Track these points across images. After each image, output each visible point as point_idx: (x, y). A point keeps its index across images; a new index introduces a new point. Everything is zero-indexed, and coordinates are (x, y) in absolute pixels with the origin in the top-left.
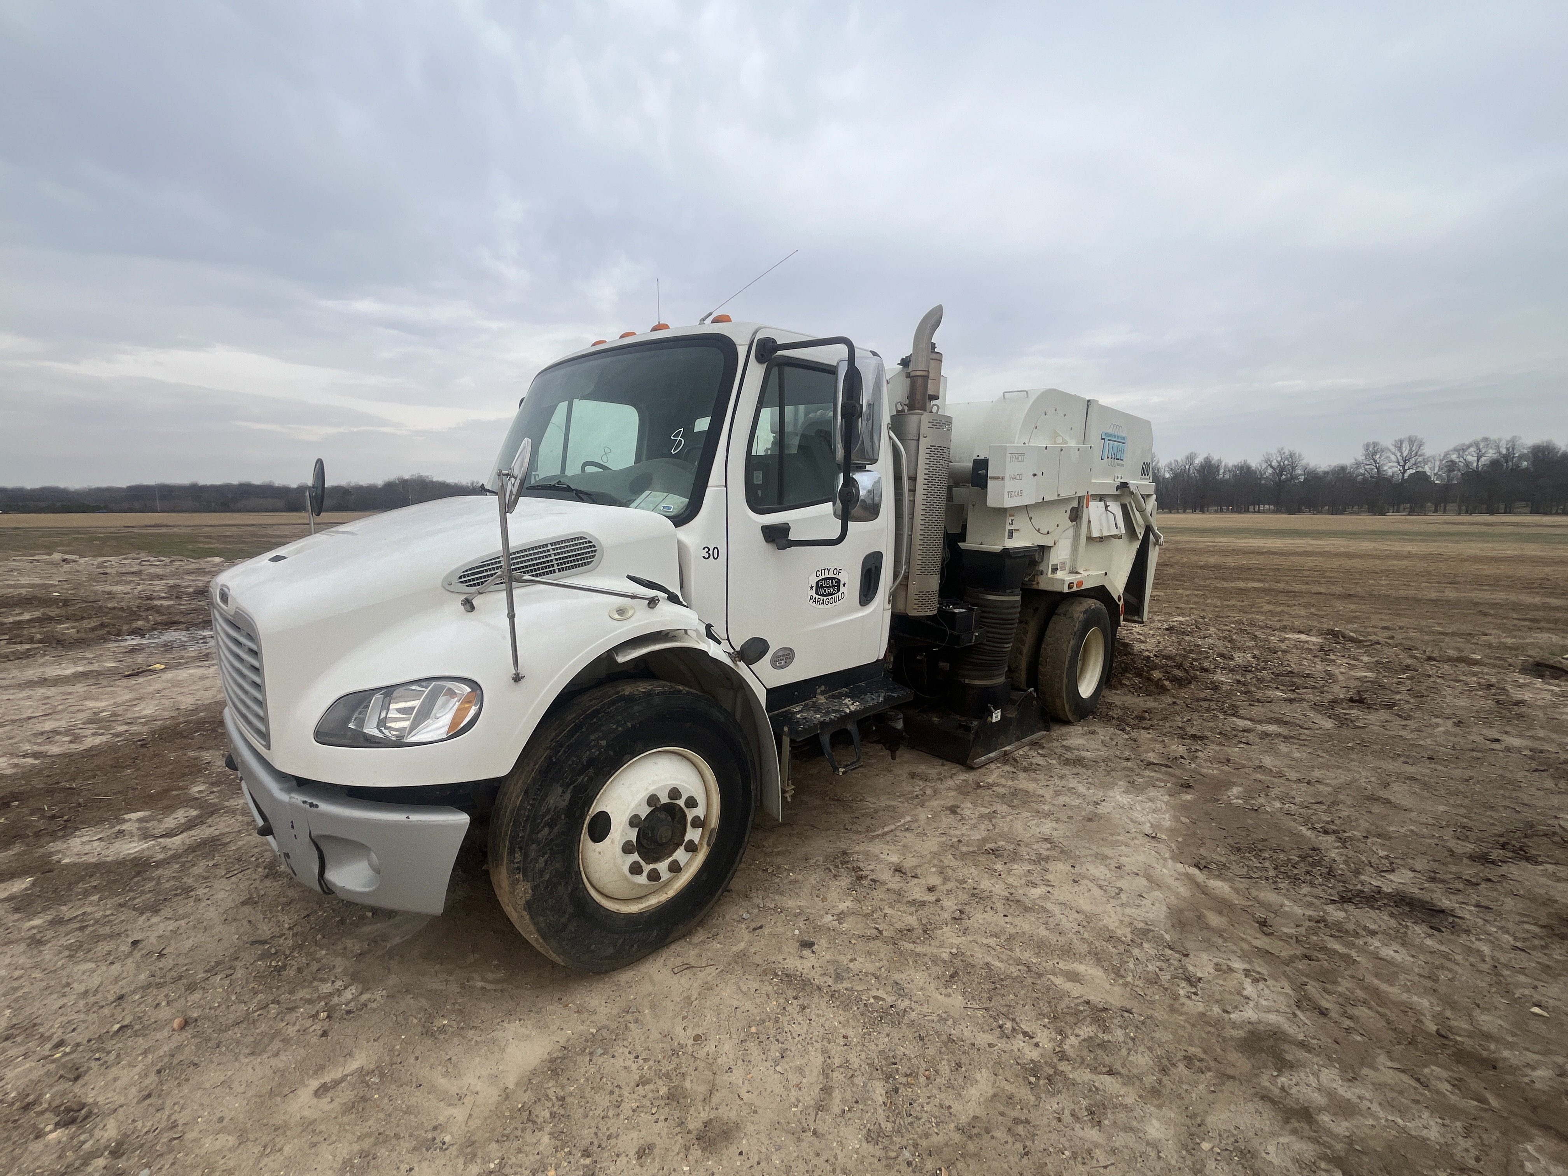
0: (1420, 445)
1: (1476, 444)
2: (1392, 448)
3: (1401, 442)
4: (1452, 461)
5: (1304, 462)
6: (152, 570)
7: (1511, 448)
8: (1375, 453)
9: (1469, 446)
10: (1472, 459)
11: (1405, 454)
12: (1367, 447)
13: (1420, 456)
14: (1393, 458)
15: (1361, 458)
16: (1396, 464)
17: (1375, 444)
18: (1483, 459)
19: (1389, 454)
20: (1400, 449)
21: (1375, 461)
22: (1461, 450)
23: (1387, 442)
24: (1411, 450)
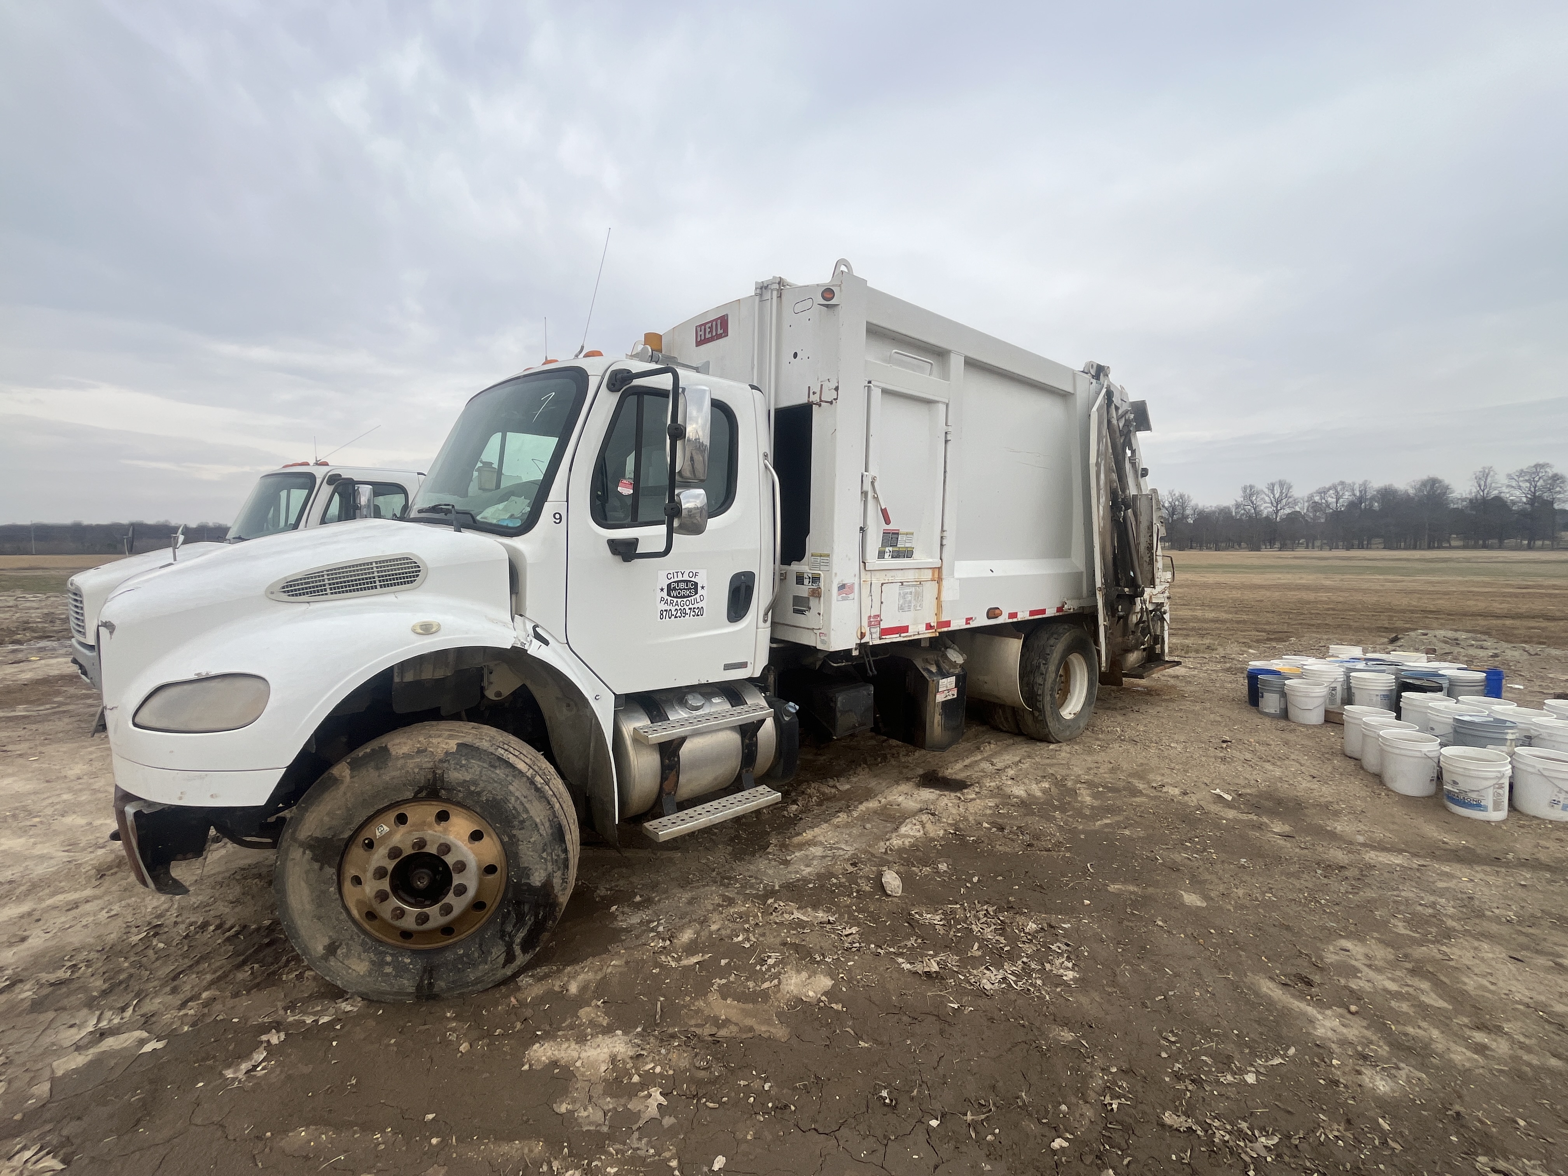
0: (1290, 487)
1: (1334, 487)
2: (1266, 490)
3: (1273, 485)
4: (1315, 502)
5: (1193, 503)
6: (28, 604)
7: (1364, 490)
8: (1251, 495)
9: (1330, 489)
10: (1331, 500)
11: (1277, 496)
12: (1245, 488)
13: (1290, 497)
14: (1267, 499)
15: (1240, 500)
16: (1270, 505)
17: (1251, 487)
18: (1341, 500)
19: (1263, 496)
20: (1273, 491)
21: (1252, 503)
22: (1323, 492)
23: (1261, 485)
24: (1281, 492)
